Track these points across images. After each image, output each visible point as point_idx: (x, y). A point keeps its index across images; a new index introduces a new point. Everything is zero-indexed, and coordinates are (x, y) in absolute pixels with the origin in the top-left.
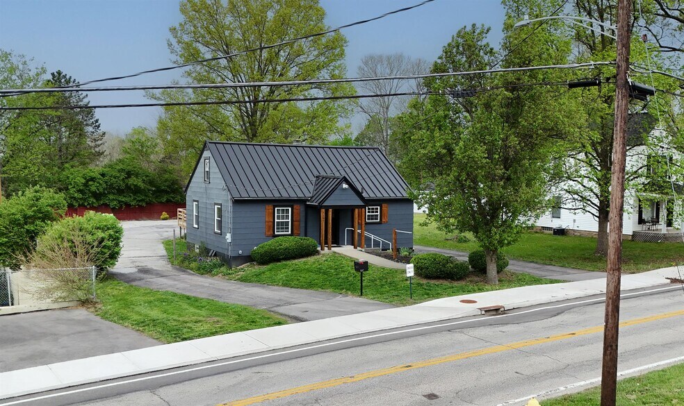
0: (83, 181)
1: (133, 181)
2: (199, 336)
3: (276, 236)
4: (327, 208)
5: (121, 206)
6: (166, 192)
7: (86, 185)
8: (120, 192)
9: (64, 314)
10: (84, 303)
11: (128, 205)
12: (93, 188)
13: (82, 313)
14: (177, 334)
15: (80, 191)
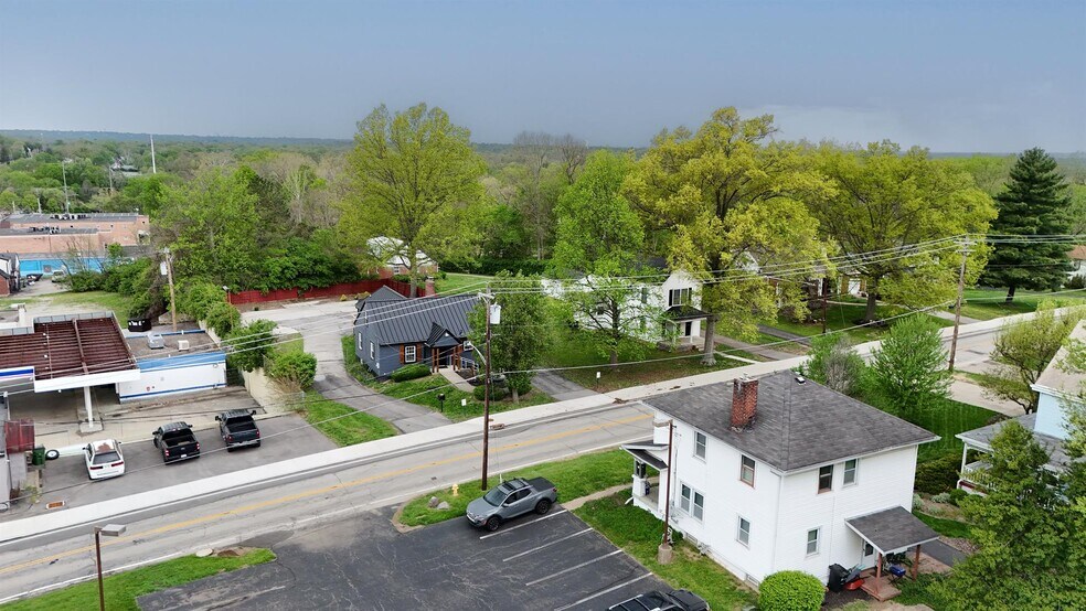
0: (280, 269)
1: (319, 268)
2: (355, 443)
3: (405, 363)
4: (436, 349)
5: (310, 288)
6: (344, 274)
7: (282, 272)
8: (308, 276)
9: (289, 420)
10: (299, 411)
11: (315, 287)
12: (288, 276)
13: (298, 419)
14: (346, 440)
15: (279, 278)
